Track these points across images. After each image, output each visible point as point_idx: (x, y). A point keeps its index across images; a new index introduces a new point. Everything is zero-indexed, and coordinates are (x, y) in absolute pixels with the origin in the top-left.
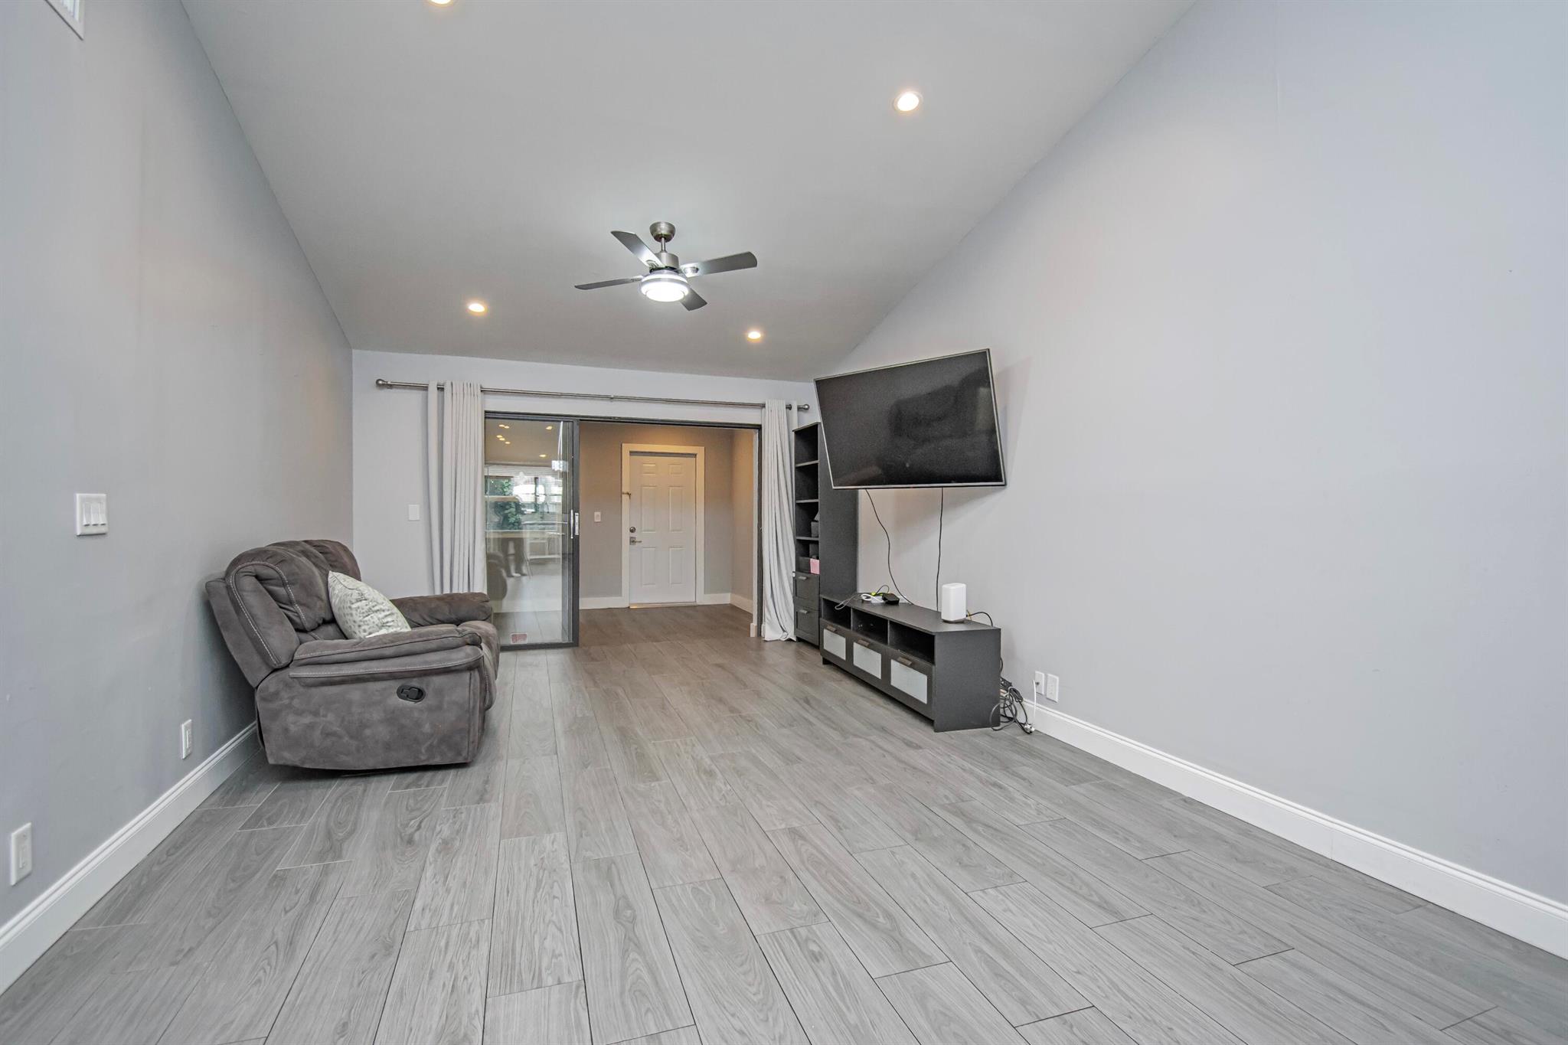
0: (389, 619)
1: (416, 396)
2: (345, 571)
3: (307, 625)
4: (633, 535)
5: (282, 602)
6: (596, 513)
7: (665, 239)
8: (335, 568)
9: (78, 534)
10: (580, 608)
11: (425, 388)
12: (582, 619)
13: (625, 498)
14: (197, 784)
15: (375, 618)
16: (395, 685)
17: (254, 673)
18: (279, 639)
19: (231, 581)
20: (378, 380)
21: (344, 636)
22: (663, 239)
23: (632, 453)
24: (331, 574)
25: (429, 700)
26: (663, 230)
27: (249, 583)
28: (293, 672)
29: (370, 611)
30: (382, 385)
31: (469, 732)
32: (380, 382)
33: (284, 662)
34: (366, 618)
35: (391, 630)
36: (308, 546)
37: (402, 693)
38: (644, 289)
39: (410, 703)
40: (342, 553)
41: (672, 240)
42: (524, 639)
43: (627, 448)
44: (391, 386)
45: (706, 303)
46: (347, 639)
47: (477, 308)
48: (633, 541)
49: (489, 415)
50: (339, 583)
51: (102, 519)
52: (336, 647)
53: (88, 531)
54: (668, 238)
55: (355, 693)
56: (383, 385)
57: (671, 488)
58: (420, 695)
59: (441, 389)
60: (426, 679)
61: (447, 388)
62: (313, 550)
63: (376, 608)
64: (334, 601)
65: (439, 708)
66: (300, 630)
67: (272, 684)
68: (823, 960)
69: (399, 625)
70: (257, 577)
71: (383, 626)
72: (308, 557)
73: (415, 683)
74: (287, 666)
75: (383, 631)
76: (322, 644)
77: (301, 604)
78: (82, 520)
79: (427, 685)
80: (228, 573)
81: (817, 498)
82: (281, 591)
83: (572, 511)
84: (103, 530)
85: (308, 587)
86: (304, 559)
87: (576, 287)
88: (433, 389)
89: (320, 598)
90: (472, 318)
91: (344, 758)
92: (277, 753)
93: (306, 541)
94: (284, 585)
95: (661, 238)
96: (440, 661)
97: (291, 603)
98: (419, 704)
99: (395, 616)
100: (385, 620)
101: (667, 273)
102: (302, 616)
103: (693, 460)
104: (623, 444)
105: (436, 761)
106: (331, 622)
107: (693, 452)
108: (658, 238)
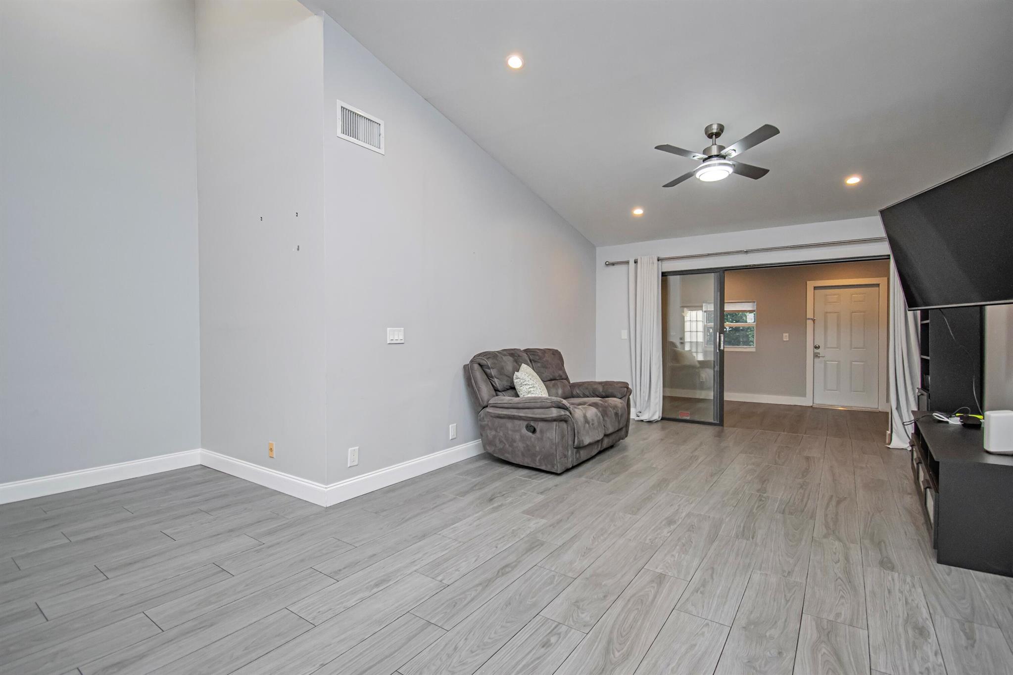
0: (532, 389)
1: (623, 267)
2: (545, 365)
3: (499, 388)
4: (817, 351)
5: (489, 377)
6: (784, 335)
7: (716, 135)
8: (535, 362)
9: (388, 343)
10: (725, 399)
11: (627, 263)
12: (726, 408)
13: (809, 323)
16: (526, 424)
18: (485, 393)
21: (518, 396)
22: (714, 136)
23: (815, 288)
25: (538, 435)
26: (715, 129)
27: (476, 366)
28: (489, 410)
31: (556, 456)
32: (607, 263)
33: (486, 404)
34: (521, 388)
35: (533, 395)
37: (527, 428)
38: (697, 175)
39: (531, 435)
40: (549, 355)
41: (721, 136)
42: (687, 416)
43: (811, 284)
44: (613, 264)
45: (769, 171)
47: (638, 212)
48: (816, 356)
49: (664, 275)
51: (401, 337)
52: (512, 401)
53: (393, 342)
54: (718, 135)
55: (509, 424)
56: (608, 264)
57: (853, 314)
58: (534, 431)
59: (636, 262)
60: (537, 423)
61: (639, 261)
63: (525, 383)
65: (542, 439)
66: (496, 390)
68: (546, 649)
70: (479, 364)
71: (529, 392)
72: (513, 357)
73: (532, 424)
74: (487, 408)
75: (529, 395)
76: (507, 399)
77: (497, 379)
78: (389, 337)
79: (537, 426)
80: (471, 363)
81: (928, 319)
82: (487, 370)
83: (718, 334)
84: (402, 342)
85: (500, 370)
86: (509, 358)
87: (664, 186)
88: (632, 263)
90: (638, 219)
91: (507, 455)
94: (490, 369)
95: (712, 136)
96: (540, 414)
97: (492, 377)
98: (534, 436)
99: (535, 389)
100: (529, 390)
101: (717, 160)
102: (498, 385)
103: (878, 288)
104: (808, 282)
105: (543, 468)
106: (512, 388)
107: (878, 283)
108: (710, 136)
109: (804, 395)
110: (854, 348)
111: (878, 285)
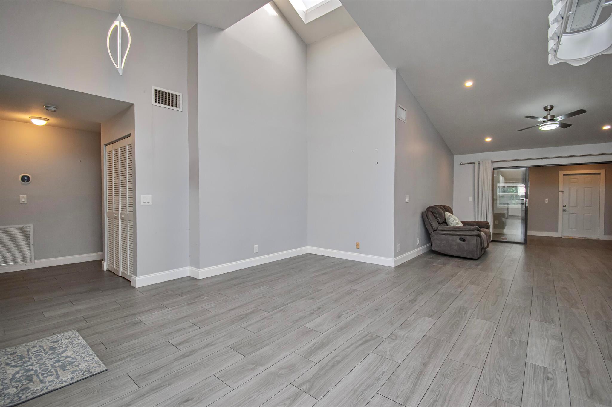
0: (459, 224)
1: (471, 165)
2: (449, 212)
3: (441, 223)
4: (565, 208)
5: (436, 217)
6: (546, 199)
7: (549, 110)
8: (447, 211)
11: (474, 163)
13: (560, 193)
14: (420, 251)
15: (455, 222)
16: (458, 237)
17: (431, 231)
18: (435, 225)
19: (426, 212)
20: (460, 163)
23: (564, 175)
24: (446, 212)
25: (466, 242)
26: (549, 108)
27: (430, 213)
28: (437, 232)
29: (453, 221)
30: (462, 164)
31: (476, 251)
33: (436, 229)
36: (441, 206)
37: (460, 239)
38: (541, 128)
39: (462, 242)
40: (449, 208)
41: (552, 110)
42: (506, 240)
44: (464, 164)
45: (572, 125)
46: (448, 226)
47: (488, 140)
48: (564, 211)
49: (494, 169)
50: (448, 214)
52: (446, 227)
53: (406, 202)
55: (450, 238)
57: (585, 189)
58: (464, 241)
59: (479, 163)
61: (481, 162)
62: (442, 207)
63: (455, 220)
64: (446, 218)
65: (469, 244)
66: (439, 223)
67: (433, 234)
69: (461, 225)
70: (431, 212)
71: (457, 224)
72: (441, 208)
73: (463, 237)
74: (436, 230)
75: (457, 226)
76: (443, 227)
77: (439, 218)
78: (406, 199)
79: (466, 238)
80: (426, 211)
82: (435, 215)
83: (525, 199)
84: (408, 201)
85: (440, 214)
86: (440, 209)
87: (517, 131)
88: (476, 164)
89: (443, 217)
90: (487, 143)
91: (447, 252)
92: (435, 248)
93: (441, 205)
94: (436, 214)
96: (469, 233)
98: (464, 243)
102: (440, 220)
103: (599, 175)
104: (560, 172)
105: (468, 257)
106: (445, 222)
107: (600, 172)
108: (547, 110)
109: (557, 231)
110: (586, 207)
111: (600, 174)
